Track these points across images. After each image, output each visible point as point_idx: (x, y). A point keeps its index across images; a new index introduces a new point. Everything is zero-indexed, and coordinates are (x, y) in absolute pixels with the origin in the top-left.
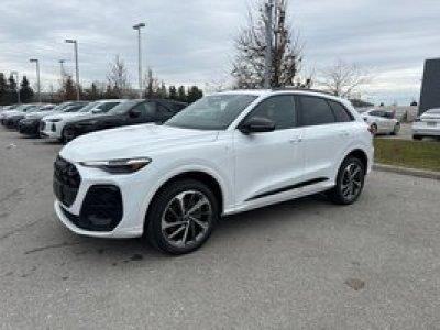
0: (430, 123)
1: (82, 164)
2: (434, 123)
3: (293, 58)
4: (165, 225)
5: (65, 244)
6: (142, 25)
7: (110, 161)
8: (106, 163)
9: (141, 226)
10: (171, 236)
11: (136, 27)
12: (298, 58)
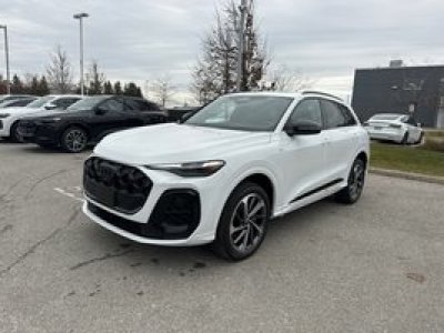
0: (377, 128)
1: (148, 167)
2: (380, 128)
3: (261, 61)
4: (233, 230)
5: (109, 256)
6: (85, 15)
7: (184, 164)
8: (179, 166)
9: (214, 231)
10: (236, 241)
11: (77, 17)
12: (265, 61)
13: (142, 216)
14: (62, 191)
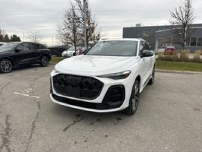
1: (98, 76)
3: (93, 24)
12: (95, 24)
13: (99, 100)
14: (19, 93)
